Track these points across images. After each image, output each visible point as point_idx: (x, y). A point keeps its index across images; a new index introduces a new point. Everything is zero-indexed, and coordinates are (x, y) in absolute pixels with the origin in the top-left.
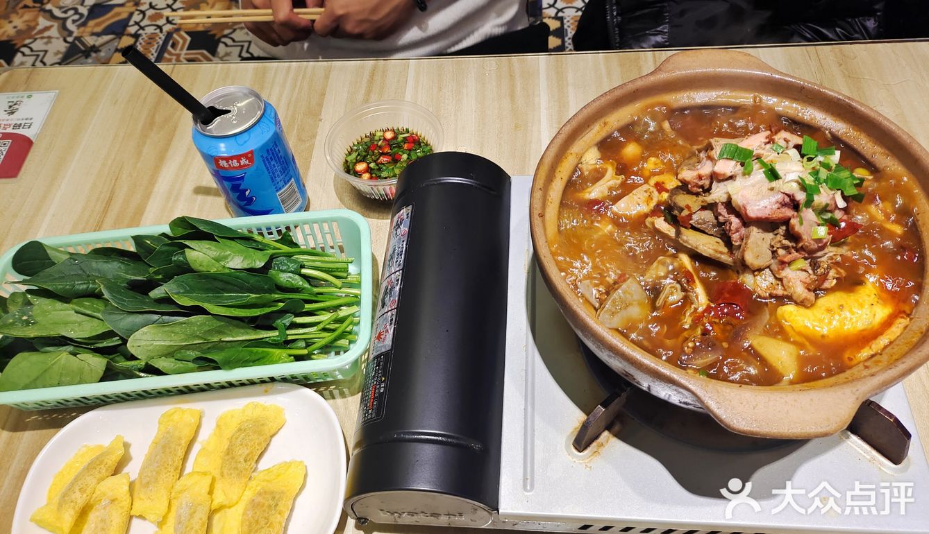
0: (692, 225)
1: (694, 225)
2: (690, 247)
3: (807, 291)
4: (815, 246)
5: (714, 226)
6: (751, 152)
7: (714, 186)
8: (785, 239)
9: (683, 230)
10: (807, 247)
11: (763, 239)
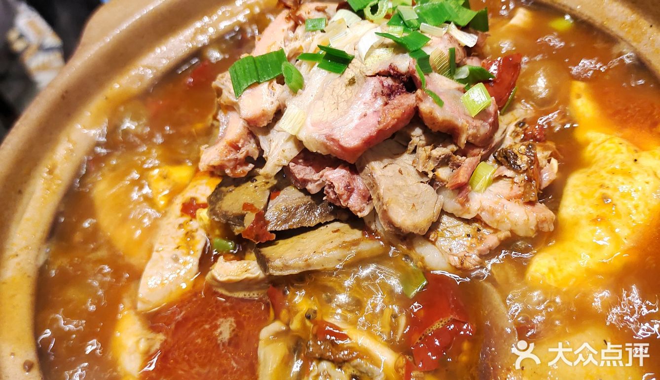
0: (275, 232)
1: (279, 229)
2: (296, 272)
3: (529, 208)
4: (484, 128)
5: (310, 209)
6: (280, 54)
7: (264, 145)
8: (435, 147)
9: (267, 251)
10: (474, 136)
11: (400, 172)
